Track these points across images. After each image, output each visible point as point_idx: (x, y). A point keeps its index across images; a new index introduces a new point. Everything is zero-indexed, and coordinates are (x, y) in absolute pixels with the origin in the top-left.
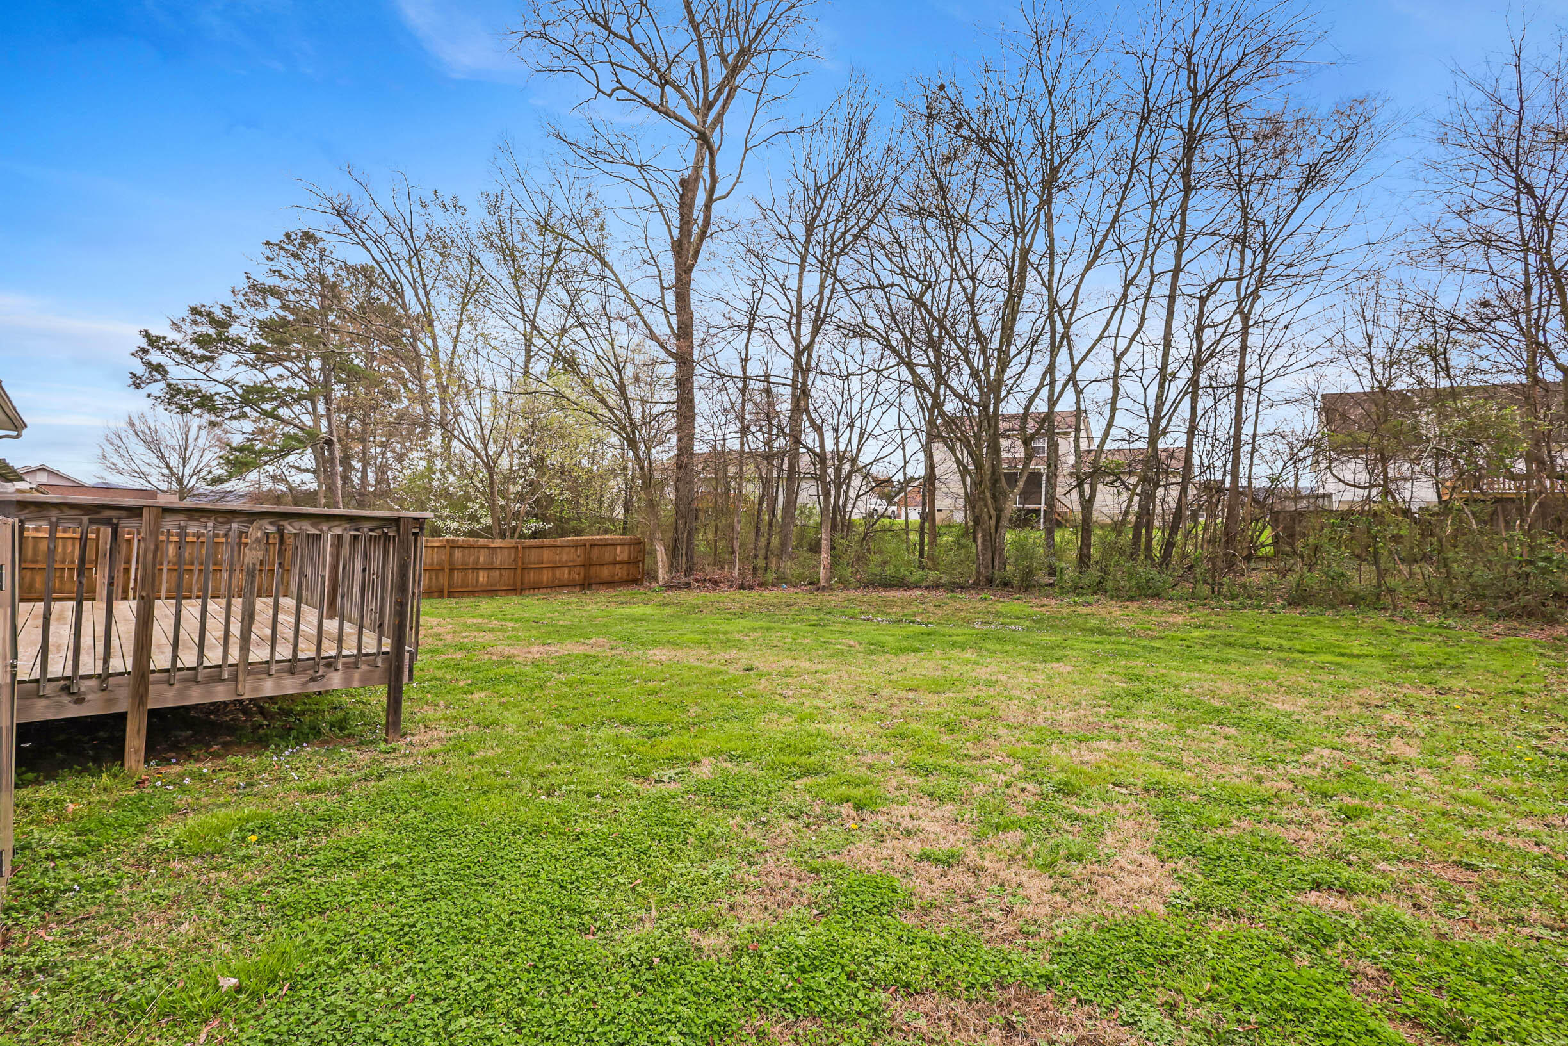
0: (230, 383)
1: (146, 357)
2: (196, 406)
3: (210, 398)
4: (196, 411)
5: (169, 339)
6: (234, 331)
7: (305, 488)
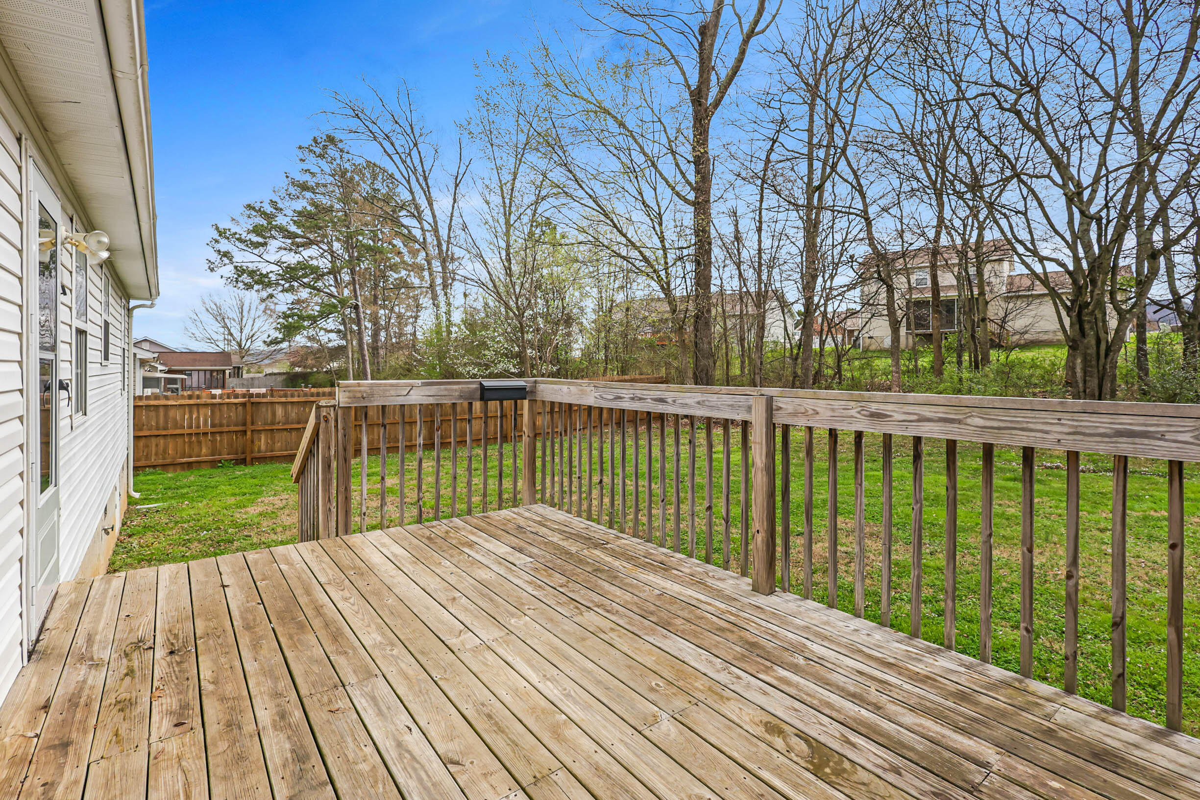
0: (278, 263)
1: (217, 246)
2: (257, 283)
3: (266, 275)
4: (256, 287)
5: (233, 231)
6: (281, 220)
7: (330, 345)
